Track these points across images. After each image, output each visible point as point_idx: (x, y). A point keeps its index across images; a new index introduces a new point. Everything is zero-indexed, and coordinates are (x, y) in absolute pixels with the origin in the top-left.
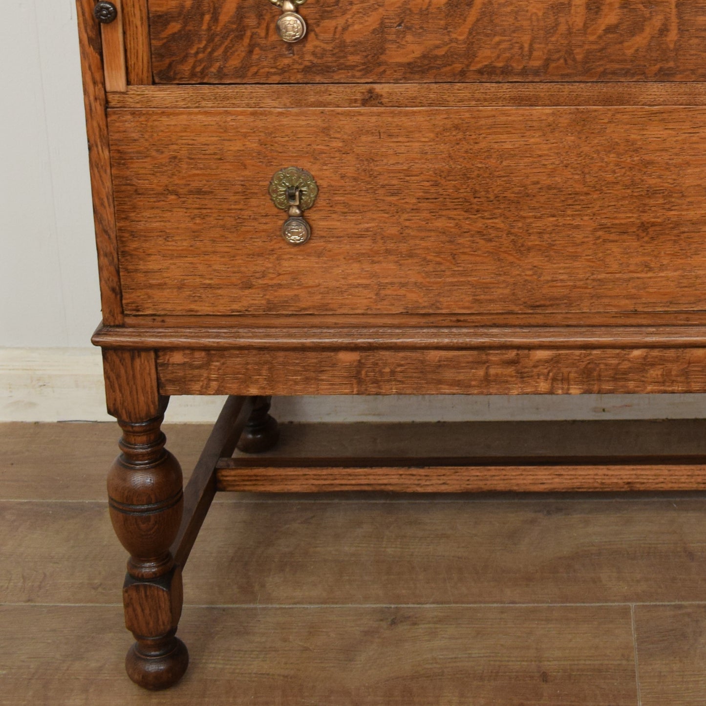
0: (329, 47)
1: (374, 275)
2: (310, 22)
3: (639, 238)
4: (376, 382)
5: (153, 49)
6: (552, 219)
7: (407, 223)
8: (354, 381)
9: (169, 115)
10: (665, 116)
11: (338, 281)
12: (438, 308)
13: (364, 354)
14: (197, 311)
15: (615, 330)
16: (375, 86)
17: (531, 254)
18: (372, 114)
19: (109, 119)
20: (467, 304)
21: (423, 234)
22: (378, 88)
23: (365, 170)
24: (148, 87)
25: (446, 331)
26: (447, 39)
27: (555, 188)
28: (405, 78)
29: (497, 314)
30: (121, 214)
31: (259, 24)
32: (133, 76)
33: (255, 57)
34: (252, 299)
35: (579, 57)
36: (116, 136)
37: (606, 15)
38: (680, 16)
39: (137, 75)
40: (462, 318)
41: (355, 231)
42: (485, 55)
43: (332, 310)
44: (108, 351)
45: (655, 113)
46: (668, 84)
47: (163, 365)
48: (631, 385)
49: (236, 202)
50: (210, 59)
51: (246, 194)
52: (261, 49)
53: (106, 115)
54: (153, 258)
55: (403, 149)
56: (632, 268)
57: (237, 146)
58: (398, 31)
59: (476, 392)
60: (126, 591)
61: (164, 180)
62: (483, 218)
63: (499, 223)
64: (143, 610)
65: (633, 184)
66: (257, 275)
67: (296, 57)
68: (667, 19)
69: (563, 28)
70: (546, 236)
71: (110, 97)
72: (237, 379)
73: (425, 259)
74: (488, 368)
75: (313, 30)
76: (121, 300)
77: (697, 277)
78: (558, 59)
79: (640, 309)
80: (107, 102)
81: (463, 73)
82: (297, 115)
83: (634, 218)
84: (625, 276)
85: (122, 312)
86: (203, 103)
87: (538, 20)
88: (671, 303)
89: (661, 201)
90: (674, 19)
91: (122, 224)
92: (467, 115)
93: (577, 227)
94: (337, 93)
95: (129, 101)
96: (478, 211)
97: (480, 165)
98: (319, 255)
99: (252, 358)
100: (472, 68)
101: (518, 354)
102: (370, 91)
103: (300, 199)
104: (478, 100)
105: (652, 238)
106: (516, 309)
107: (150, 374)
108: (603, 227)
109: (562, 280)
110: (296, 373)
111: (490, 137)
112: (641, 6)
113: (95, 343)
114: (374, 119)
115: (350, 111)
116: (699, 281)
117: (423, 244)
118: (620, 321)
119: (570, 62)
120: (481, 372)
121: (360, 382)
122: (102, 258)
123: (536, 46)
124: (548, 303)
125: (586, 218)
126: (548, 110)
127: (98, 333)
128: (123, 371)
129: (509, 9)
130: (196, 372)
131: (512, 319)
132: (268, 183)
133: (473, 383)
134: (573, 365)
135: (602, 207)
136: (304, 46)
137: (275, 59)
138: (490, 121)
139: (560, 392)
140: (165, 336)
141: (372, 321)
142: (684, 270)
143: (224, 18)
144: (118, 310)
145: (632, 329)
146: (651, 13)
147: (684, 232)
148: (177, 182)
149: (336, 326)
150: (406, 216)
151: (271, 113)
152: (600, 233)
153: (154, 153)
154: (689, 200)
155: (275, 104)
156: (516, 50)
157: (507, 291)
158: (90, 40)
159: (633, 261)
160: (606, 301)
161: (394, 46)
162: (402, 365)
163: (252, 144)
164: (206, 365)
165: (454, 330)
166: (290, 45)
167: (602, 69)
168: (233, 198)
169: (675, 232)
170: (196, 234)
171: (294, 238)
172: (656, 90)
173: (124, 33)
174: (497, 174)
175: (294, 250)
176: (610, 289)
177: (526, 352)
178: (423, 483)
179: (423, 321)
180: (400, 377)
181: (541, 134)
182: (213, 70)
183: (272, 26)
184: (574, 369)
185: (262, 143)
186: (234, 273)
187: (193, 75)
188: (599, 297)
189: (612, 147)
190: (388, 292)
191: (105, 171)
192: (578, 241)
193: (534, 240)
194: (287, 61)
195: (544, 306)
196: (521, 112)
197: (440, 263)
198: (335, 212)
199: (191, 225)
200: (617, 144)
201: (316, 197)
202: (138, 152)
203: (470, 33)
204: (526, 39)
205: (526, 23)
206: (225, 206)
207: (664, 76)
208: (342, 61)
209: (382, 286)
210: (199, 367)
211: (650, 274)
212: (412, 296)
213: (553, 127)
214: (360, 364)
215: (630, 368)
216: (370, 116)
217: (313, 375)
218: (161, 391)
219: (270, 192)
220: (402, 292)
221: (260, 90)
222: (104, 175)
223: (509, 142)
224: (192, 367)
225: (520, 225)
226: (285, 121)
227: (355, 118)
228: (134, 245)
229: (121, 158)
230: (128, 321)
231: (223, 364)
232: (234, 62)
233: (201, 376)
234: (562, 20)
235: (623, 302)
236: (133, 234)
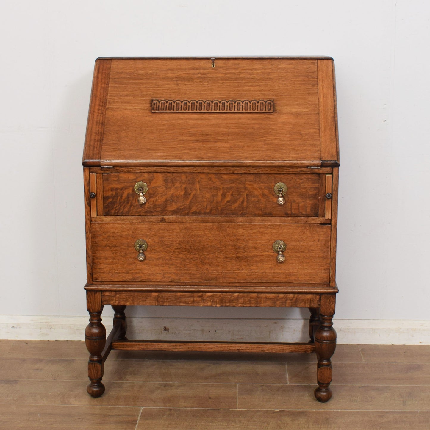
0: (152, 206)
1: (162, 270)
2: (147, 199)
3: (236, 261)
4: (162, 302)
5: (104, 206)
6: (212, 255)
7: (172, 256)
8: (156, 301)
9: (108, 224)
10: (243, 226)
11: (152, 272)
12: (180, 280)
13: (159, 293)
14: (113, 280)
15: (230, 287)
16: (164, 217)
17: (206, 265)
18: (163, 225)
19: (91, 225)
20: (188, 279)
21: (176, 259)
22: (165, 217)
23: (160, 240)
24: (103, 216)
25: (182, 286)
26: (184, 204)
27: (213, 246)
28: (172, 215)
29: (197, 282)
30: (94, 252)
31: (133, 199)
32: (98, 213)
33: (131, 208)
34: (129, 277)
35: (220, 209)
36: (93, 230)
37: (227, 198)
38: (247, 198)
39: (100, 213)
40: (187, 283)
41: (157, 258)
42: (194, 209)
43: (150, 280)
44: (88, 291)
45: (240, 225)
46: (244, 217)
47: (103, 296)
48: (234, 304)
49: (125, 249)
50: (120, 209)
51: (128, 247)
52: (134, 206)
53: (91, 224)
54: (102, 264)
55: (171, 235)
56: (234, 269)
57: (126, 233)
58: (171, 202)
59: (190, 305)
60: (89, 365)
61: (106, 242)
62: (193, 254)
63: (197, 256)
64: (93, 371)
65: (234, 245)
66: (130, 270)
67: (143, 208)
68: (243, 199)
69: (215, 201)
70: (210, 260)
71: (92, 219)
72: (124, 300)
73: (176, 266)
74: (194, 298)
75: (148, 201)
76: (92, 276)
77: (252, 272)
78: (214, 210)
79: (236, 282)
80: (91, 220)
81: (188, 213)
82: (142, 224)
83: (234, 255)
84: (232, 272)
85: (93, 280)
86: (117, 221)
87: (208, 199)
88: (245, 280)
89: (242, 250)
90: (245, 199)
91: (94, 255)
92: (189, 225)
93: (219, 257)
94: (154, 218)
95: (97, 220)
96: (191, 252)
97: (192, 239)
98: (147, 264)
99: (128, 294)
100: (191, 212)
101: (202, 294)
103: (143, 248)
104: (192, 221)
105: (240, 261)
106: (202, 281)
107: (99, 298)
108: (226, 257)
109: (215, 273)
110: (140, 299)
111: (195, 231)
112: (236, 195)
113: (85, 289)
114: (163, 226)
115: (157, 224)
116: (253, 274)
117: (176, 261)
118: (231, 285)
119: (217, 210)
120: (192, 299)
121: (158, 301)
122: (88, 265)
123: (208, 206)
124: (211, 279)
125: (221, 255)
126: (211, 224)
127: (85, 286)
128: (92, 298)
129: (200, 196)
130: (112, 298)
131: (200, 284)
132: (134, 243)
133: (190, 302)
134: (217, 298)
135: (226, 252)
136: (145, 206)
137: (137, 209)
138: (195, 227)
139: (214, 305)
140: (104, 287)
141: (161, 283)
142: (249, 270)
143: (124, 198)
144: (91, 279)
145: (234, 287)
146: (239, 197)
147: (248, 259)
148: (109, 243)
149: (152, 285)
150: (171, 253)
151: (135, 224)
152: (225, 259)
153: (103, 235)
154: (250, 250)
155: (137, 221)
156: (202, 207)
157: (199, 276)
158: (88, 203)
159: (234, 267)
160: (227, 279)
161: (169, 206)
162: (169, 297)
163: (130, 233)
164: (116, 296)
165: (184, 286)
166: (141, 205)
167: (226, 212)
168: (124, 248)
169: (246, 259)
170: (114, 258)
171: (141, 259)
172: (241, 219)
173: (97, 201)
174: (197, 242)
175: (140, 263)
176: (228, 275)
177: (205, 293)
178: (175, 348)
179: (176, 284)
180: (169, 300)
181: (209, 231)
182: (120, 212)
183: (137, 200)
184: (218, 299)
185: (133, 232)
186: (124, 269)
187: (115, 213)
188: (225, 278)
189: (228, 235)
190: (166, 275)
191: (90, 240)
192: (219, 261)
193: (207, 261)
194: (140, 210)
195: (210, 280)
196: (203, 224)
197: (181, 267)
198: (152, 252)
199: (112, 255)
200: (230, 234)
201: (147, 248)
202: (99, 234)
203: (190, 202)
204: (205, 204)
205: (205, 200)
206: (122, 250)
207: (243, 215)
208: (155, 210)
209: (165, 274)
210: (113, 297)
211: (239, 271)
212: (173, 277)
213: (212, 229)
214: (158, 296)
215: (234, 299)
216: (162, 225)
217: (145, 299)
218: (102, 304)
219: (134, 246)
220: (170, 275)
221: (133, 217)
222: (89, 241)
223: (200, 233)
224: (111, 297)
225: (203, 256)
226: (139, 226)
227: (158, 226)
228: (97, 261)
229: (94, 236)
230: (94, 283)
231: (120, 296)
232: (126, 210)
233: (113, 299)
234: (215, 199)
235: (231, 279)
236: (96, 257)
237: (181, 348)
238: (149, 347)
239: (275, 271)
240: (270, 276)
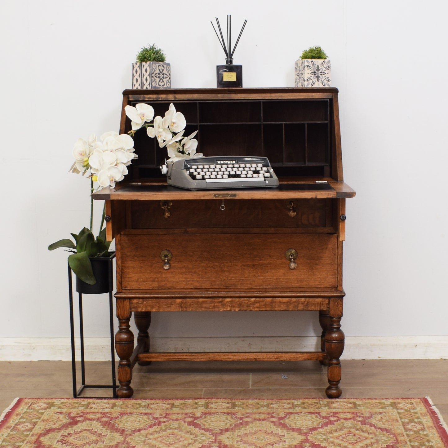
0: (176, 219)
1: (186, 278)
2: (171, 213)
3: (252, 268)
4: (186, 307)
5: (132, 220)
6: (230, 263)
7: (194, 264)
8: (180, 307)
9: (136, 236)
11: (177, 280)
12: (202, 287)
13: (183, 300)
14: (141, 288)
15: (247, 293)
17: (225, 272)
18: (186, 236)
19: (121, 238)
20: (209, 286)
21: (198, 267)
22: (187, 229)
23: (184, 250)
24: (131, 229)
25: (204, 293)
26: (204, 216)
29: (217, 289)
30: (123, 262)
31: (159, 213)
33: (157, 222)
34: (155, 285)
36: (122, 242)
37: (243, 211)
39: (128, 226)
40: (208, 290)
41: (181, 266)
42: (214, 221)
43: (174, 287)
44: (118, 299)
46: (259, 228)
47: (131, 303)
48: (251, 308)
50: (146, 222)
51: (154, 257)
53: (120, 236)
54: (130, 274)
56: (251, 276)
57: (152, 244)
58: (193, 215)
59: (211, 310)
60: (119, 369)
61: (134, 253)
62: (213, 263)
63: (217, 264)
66: (156, 278)
67: (168, 221)
68: (258, 211)
69: (233, 214)
70: (229, 268)
72: (150, 307)
73: (198, 274)
74: (214, 304)
75: (172, 215)
76: (122, 285)
77: (267, 279)
78: (232, 222)
79: (253, 287)
81: (208, 226)
82: (167, 236)
83: (251, 263)
84: (249, 278)
86: (144, 233)
87: (227, 212)
88: (261, 285)
90: (260, 211)
92: (209, 236)
93: (237, 265)
94: (178, 231)
95: (126, 233)
98: (172, 273)
99: (155, 300)
100: (211, 224)
101: (222, 300)
102: (186, 230)
103: (168, 258)
104: (212, 232)
105: (256, 268)
106: (222, 287)
107: (128, 305)
108: (243, 265)
109: (233, 280)
110: (166, 305)
112: (252, 208)
115: (180, 235)
117: (198, 270)
118: (249, 290)
119: (235, 222)
120: (213, 305)
121: (182, 307)
122: (117, 274)
123: (227, 218)
124: (229, 285)
125: (239, 263)
126: (229, 235)
127: (115, 294)
128: (121, 305)
130: (140, 305)
131: (220, 290)
133: (211, 308)
134: (236, 303)
136: (170, 219)
137: (162, 222)
139: (233, 310)
140: (132, 295)
141: (185, 290)
142: (264, 277)
143: (150, 212)
144: (121, 288)
145: (251, 292)
147: (264, 267)
148: (137, 253)
149: (176, 292)
150: (194, 262)
151: (161, 236)
152: (243, 267)
153: (132, 246)
155: (162, 233)
157: (219, 282)
159: (251, 274)
160: (245, 285)
161: (191, 219)
162: (192, 303)
163: (156, 244)
164: (142, 303)
165: (206, 293)
166: (166, 219)
167: (242, 224)
168: (151, 258)
169: (262, 267)
170: (141, 267)
171: (166, 268)
172: (256, 230)
175: (166, 271)
176: (245, 282)
177: (224, 299)
178: (196, 358)
179: (198, 290)
180: (192, 306)
181: (227, 241)
182: (147, 225)
183: (162, 214)
184: (236, 304)
185: (158, 243)
186: (151, 277)
187: (142, 226)
188: (243, 284)
190: (189, 283)
191: (119, 251)
192: (237, 269)
193: (226, 269)
194: (165, 223)
196: (223, 235)
197: (202, 275)
198: (177, 262)
199: (140, 265)
201: (172, 257)
202: (128, 246)
203: (210, 215)
205: (224, 213)
206: (149, 260)
207: (258, 226)
208: (179, 222)
209: (188, 281)
211: (255, 278)
212: (195, 284)
214: (182, 303)
215: (250, 303)
217: (170, 305)
218: (131, 311)
219: (160, 256)
220: (193, 283)
221: (158, 230)
223: (220, 243)
224: (139, 304)
225: (222, 265)
226: (164, 238)
227: (182, 237)
228: (126, 270)
229: (123, 247)
230: (123, 291)
231: (147, 302)
232: (152, 223)
235: (249, 285)
236: (125, 267)
237: (202, 358)
238: (172, 358)
239: (288, 277)
240: (283, 282)
